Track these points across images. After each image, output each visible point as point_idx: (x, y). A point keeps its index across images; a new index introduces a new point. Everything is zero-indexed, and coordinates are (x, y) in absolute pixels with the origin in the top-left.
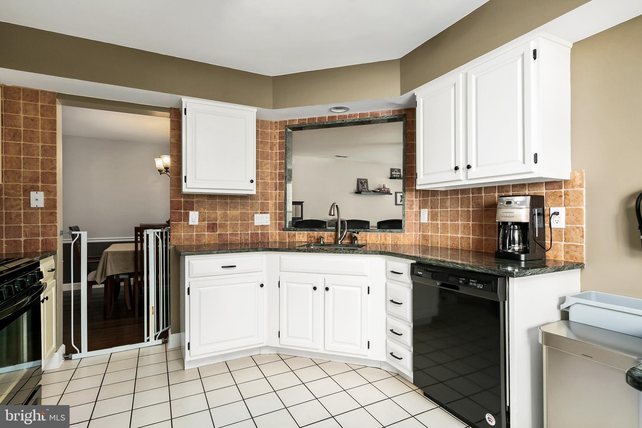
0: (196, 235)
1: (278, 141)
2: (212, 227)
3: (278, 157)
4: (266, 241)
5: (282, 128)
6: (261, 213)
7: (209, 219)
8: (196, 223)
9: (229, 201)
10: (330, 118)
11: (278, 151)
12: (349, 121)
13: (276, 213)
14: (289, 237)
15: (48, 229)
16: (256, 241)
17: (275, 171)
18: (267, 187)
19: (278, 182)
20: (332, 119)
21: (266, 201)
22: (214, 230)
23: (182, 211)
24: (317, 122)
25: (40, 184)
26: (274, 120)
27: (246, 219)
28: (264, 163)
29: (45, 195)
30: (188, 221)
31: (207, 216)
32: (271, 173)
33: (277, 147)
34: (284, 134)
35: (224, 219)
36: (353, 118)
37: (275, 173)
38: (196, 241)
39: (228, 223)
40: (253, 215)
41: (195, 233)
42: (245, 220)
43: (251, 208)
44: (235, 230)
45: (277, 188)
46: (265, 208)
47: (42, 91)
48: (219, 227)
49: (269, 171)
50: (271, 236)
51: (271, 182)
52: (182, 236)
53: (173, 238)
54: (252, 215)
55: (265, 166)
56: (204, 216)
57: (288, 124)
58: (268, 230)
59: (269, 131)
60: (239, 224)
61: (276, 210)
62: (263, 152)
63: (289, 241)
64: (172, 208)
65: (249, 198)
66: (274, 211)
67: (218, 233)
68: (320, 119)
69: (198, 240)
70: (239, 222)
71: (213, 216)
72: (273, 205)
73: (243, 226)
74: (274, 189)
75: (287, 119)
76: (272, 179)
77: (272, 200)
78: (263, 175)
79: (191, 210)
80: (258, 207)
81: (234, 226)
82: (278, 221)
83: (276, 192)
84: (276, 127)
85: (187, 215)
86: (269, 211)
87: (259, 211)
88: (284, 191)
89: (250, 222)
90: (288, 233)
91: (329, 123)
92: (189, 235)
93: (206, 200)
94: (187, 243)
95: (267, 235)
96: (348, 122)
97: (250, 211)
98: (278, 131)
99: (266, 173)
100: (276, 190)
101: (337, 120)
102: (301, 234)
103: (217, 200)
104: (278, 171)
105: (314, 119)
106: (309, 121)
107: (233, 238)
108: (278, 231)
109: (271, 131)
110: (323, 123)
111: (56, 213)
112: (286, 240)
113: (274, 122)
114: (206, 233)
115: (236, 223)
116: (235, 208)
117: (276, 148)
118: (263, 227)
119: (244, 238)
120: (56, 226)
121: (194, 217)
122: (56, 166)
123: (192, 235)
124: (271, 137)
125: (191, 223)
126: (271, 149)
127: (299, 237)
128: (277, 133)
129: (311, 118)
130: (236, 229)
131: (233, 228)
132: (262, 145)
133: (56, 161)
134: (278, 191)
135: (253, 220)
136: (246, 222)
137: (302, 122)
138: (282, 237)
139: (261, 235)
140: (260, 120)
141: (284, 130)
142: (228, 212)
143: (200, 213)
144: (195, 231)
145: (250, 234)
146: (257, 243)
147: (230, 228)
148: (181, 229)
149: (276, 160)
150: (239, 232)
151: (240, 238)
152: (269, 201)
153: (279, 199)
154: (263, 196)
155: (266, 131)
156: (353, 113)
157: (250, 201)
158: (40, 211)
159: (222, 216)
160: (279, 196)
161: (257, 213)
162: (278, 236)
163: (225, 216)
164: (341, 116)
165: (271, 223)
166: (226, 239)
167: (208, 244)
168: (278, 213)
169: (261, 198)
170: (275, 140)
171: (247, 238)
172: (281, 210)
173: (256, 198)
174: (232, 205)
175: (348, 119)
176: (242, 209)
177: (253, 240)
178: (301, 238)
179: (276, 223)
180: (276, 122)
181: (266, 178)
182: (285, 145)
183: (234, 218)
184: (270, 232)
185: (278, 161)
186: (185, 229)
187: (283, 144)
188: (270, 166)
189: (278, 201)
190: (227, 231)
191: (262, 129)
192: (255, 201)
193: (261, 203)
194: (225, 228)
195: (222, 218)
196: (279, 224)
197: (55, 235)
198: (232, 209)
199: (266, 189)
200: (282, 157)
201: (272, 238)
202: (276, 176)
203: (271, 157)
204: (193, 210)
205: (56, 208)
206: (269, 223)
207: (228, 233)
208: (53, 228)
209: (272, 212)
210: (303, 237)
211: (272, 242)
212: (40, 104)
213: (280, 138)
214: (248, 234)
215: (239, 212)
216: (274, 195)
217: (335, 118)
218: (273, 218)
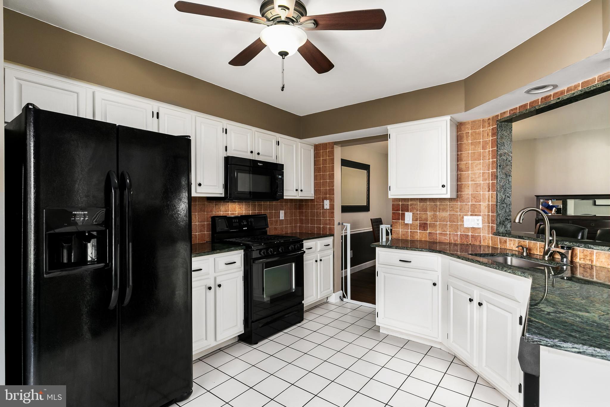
0: (410, 231)
1: (491, 138)
2: (424, 226)
3: (491, 156)
4: (477, 243)
5: (495, 124)
6: (471, 215)
7: (420, 219)
8: (410, 222)
9: (438, 203)
10: (543, 100)
11: (491, 149)
12: (567, 97)
13: (489, 215)
14: (500, 242)
15: (331, 221)
16: (465, 243)
17: (489, 170)
18: (478, 188)
19: (491, 182)
20: (545, 100)
21: (477, 203)
22: (425, 229)
23: (400, 212)
24: (528, 108)
25: (328, 196)
26: (486, 117)
27: (455, 220)
28: (476, 164)
29: (330, 202)
30: (404, 220)
31: (419, 217)
32: (483, 173)
33: (490, 145)
34: (496, 130)
35: (434, 220)
36: (573, 92)
37: (488, 172)
38: (410, 236)
39: (438, 223)
40: (463, 217)
41: (409, 230)
42: (454, 222)
43: (460, 209)
44: (444, 231)
45: (490, 189)
46: (476, 210)
47: (329, 143)
48: (429, 226)
49: (482, 172)
50: (484, 240)
51: (484, 183)
52: (400, 231)
53: (394, 233)
54: (461, 216)
55: (476, 167)
56: (416, 217)
57: (499, 118)
58: (480, 233)
59: (482, 130)
60: (448, 225)
61: (489, 212)
62: (474, 153)
63: (501, 247)
64: (393, 209)
65: (458, 200)
66: (487, 214)
67: (428, 232)
68: (531, 104)
69: (412, 236)
70: (448, 223)
71: (424, 217)
72: (486, 207)
73: (452, 227)
74: (487, 189)
75: (498, 113)
76: (484, 180)
77: (484, 201)
78: (474, 177)
79: (407, 212)
80: (468, 210)
81: (443, 227)
82: (490, 225)
83: (489, 193)
84: (489, 124)
85: (403, 215)
86: (482, 214)
87: (470, 213)
88: (496, 193)
89: (459, 223)
90: (500, 238)
91: (542, 106)
92: (405, 231)
93: (419, 203)
94: (404, 238)
95: (479, 238)
96: (565, 99)
97: (459, 213)
98: (491, 127)
99: (478, 174)
100: (489, 191)
101: (552, 99)
102: (512, 241)
103: (428, 203)
104: (491, 171)
105: (525, 105)
106: (520, 109)
107: (442, 238)
108: (491, 235)
109: (484, 129)
110: (535, 108)
111: (334, 212)
112: (498, 246)
113: (487, 119)
114: (419, 231)
115: (445, 224)
116: (444, 210)
117: (489, 147)
118: (473, 229)
119: (454, 239)
120: (334, 220)
121: (409, 217)
122: (334, 185)
123: (407, 232)
124: (483, 136)
125: (406, 222)
126: (484, 148)
127: (510, 244)
128: (490, 130)
129: (522, 106)
130: (445, 229)
131: (442, 228)
132: (473, 147)
133: (334, 182)
134: (491, 192)
135: (463, 221)
136: (455, 223)
137: (513, 112)
138: (495, 242)
139: (472, 238)
140: (470, 122)
141: (496, 125)
142: (438, 213)
143: (413, 214)
144: (409, 229)
145: (459, 236)
146: (467, 245)
147: (439, 228)
148: (399, 226)
149: (489, 159)
150: (448, 233)
151: (449, 238)
152: (481, 203)
153: (491, 201)
154: (474, 198)
155: (478, 130)
156: (573, 85)
157: (459, 203)
158: (328, 211)
159: (432, 217)
160: (492, 197)
161: (466, 215)
162: (490, 240)
163: (435, 217)
164: (556, 93)
165: (483, 226)
166: (436, 238)
167: (420, 240)
168: (490, 216)
169: (472, 200)
170: (488, 139)
171: (456, 238)
172: (493, 213)
173: (466, 200)
174: (441, 207)
175: (566, 94)
176: (451, 211)
177: (462, 242)
178: (512, 245)
179: (489, 226)
180: (489, 119)
181: (477, 179)
182: (497, 142)
183: (443, 219)
184: (482, 235)
185: (491, 160)
186: (402, 227)
187: (495, 141)
188: (483, 166)
189: (490, 203)
190: (437, 231)
191: (473, 130)
192: (465, 203)
193: (472, 205)
194: (435, 228)
195: (432, 219)
196: (492, 227)
197: (334, 225)
198: (441, 211)
199: (478, 190)
200: (494, 155)
201: (485, 242)
202: (489, 176)
203: (484, 157)
204: (408, 211)
205: (334, 209)
206: (480, 226)
207: (438, 232)
208: (333, 221)
209: (485, 215)
210: (514, 245)
211: (484, 246)
212: (328, 150)
213: (493, 135)
214: (457, 235)
215: (448, 213)
216: (487, 197)
217: (549, 98)
218: (486, 220)
